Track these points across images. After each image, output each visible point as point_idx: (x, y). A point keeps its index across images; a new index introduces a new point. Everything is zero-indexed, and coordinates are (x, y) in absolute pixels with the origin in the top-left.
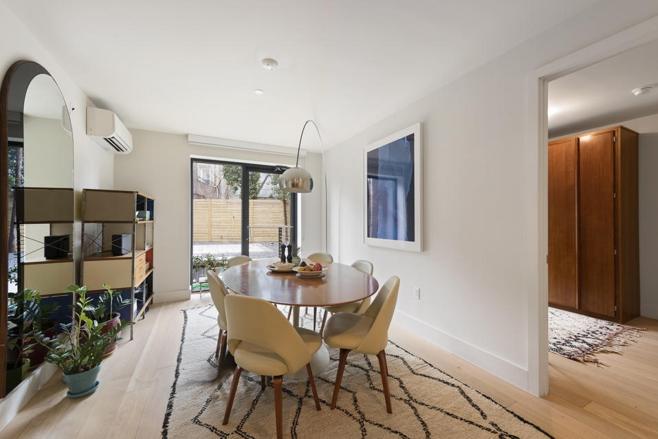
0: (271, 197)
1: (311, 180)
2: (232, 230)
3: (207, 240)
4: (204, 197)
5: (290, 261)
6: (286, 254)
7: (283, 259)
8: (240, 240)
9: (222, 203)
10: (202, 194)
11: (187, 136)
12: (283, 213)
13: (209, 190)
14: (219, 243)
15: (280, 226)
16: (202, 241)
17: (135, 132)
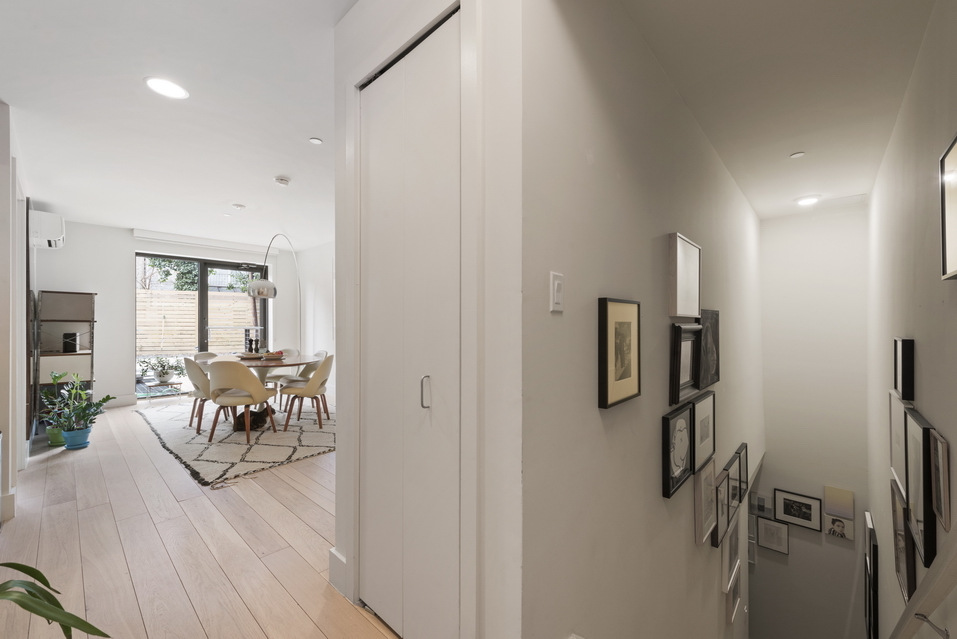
0: (231, 287)
1: (275, 289)
2: (162, 336)
5: (257, 350)
6: (254, 346)
7: (251, 350)
11: (133, 230)
12: (251, 311)
15: (247, 328)
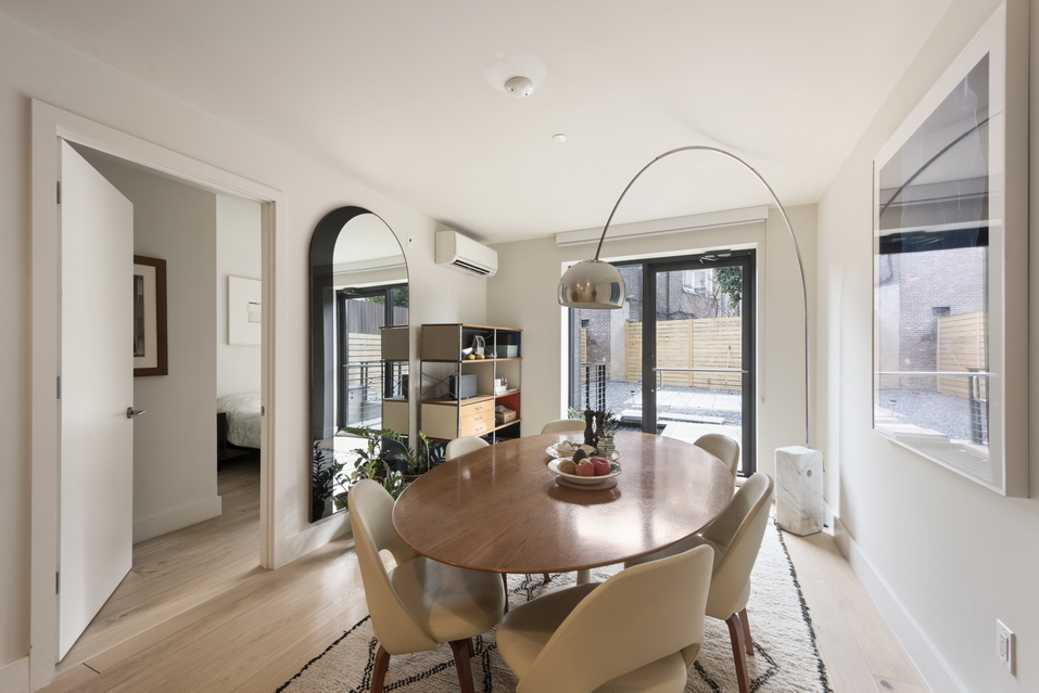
2: (727, 369)
3: (687, 385)
4: (693, 316)
8: (740, 389)
9: (710, 325)
10: (690, 312)
11: (554, 237)
13: (702, 304)
14: (705, 390)
16: (680, 384)
17: (504, 248)
